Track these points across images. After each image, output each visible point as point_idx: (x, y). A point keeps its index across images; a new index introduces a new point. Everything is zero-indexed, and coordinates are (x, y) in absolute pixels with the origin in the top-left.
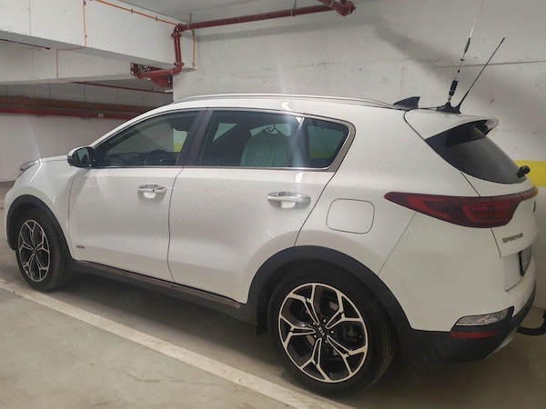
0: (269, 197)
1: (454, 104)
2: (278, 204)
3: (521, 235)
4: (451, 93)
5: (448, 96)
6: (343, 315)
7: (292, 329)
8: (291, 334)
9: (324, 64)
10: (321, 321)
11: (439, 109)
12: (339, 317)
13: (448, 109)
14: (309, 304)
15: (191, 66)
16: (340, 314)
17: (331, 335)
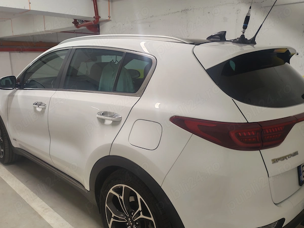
0: (97, 116)
1: (249, 36)
2: (102, 121)
3: (296, 154)
4: (245, 27)
5: (242, 29)
6: (141, 213)
7: (113, 216)
8: (112, 220)
9: (186, 10)
10: (130, 214)
11: (235, 41)
12: (139, 214)
13: (242, 40)
14: (121, 200)
15: (108, 18)
16: (139, 212)
17: (136, 225)
